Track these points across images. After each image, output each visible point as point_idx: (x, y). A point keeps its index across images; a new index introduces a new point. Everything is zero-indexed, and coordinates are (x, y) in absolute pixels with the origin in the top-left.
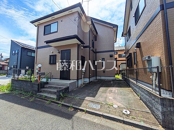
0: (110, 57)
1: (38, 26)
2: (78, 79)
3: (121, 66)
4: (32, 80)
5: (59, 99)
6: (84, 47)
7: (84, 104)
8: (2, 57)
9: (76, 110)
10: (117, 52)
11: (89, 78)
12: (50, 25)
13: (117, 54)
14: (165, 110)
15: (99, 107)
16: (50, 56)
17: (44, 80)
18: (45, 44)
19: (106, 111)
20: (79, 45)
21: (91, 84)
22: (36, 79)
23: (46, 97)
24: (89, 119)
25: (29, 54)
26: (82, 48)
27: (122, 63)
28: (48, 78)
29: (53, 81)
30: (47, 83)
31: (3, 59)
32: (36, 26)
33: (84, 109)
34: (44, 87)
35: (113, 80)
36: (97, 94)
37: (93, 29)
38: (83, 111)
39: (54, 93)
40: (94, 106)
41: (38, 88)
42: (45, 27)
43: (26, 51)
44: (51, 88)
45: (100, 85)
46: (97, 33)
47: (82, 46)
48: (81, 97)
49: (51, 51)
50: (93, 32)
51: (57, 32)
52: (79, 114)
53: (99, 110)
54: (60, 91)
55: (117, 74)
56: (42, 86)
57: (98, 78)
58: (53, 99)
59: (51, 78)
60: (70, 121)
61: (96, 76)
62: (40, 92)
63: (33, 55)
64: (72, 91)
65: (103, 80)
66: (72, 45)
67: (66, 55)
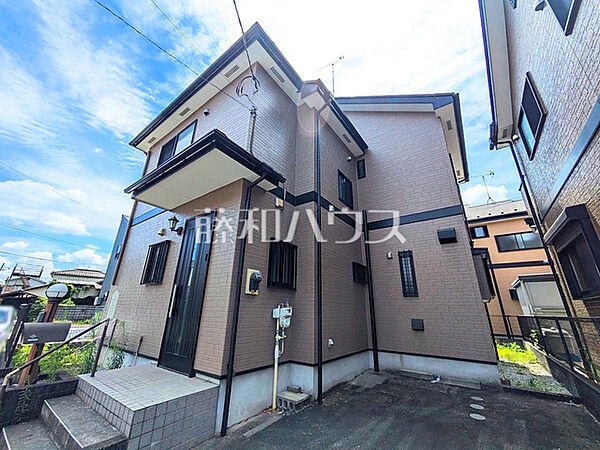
0: (443, 241)
2: (229, 376)
3: (521, 292)
6: (296, 201)
10: (485, 228)
11: (319, 366)
12: (175, 140)
13: (487, 235)
16: (153, 246)
20: (250, 187)
26: (280, 202)
27: (525, 279)
35: (487, 389)
37: (341, 131)
42: (164, 148)
45: (385, 425)
46: (363, 146)
50: (345, 142)
55: (509, 338)
57: (387, 360)
61: (376, 351)
65: (416, 377)
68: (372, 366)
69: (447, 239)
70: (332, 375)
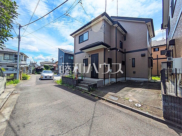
0: (142, 56)
1: (75, 37)
2: (104, 79)
4: (73, 77)
5: (89, 91)
6: (111, 49)
7: (106, 96)
8: (53, 61)
9: (100, 98)
10: (158, 48)
11: (116, 78)
12: (83, 35)
13: (158, 50)
14: (166, 104)
15: (117, 99)
16: (84, 59)
17: (80, 78)
18: (80, 51)
19: (121, 102)
20: (105, 49)
21: (118, 84)
22: (75, 77)
23: (81, 89)
24: (106, 104)
25: (69, 58)
26: (109, 51)
27: (162, 63)
28: (82, 77)
29: (86, 78)
30: (82, 80)
31: (54, 62)
32: (73, 37)
33: (105, 99)
34: (80, 83)
36: (119, 91)
38: (104, 100)
39: (87, 87)
40: (113, 98)
41: (77, 83)
42: (79, 36)
43: (68, 55)
44: (84, 83)
45: (127, 85)
46: (126, 32)
47: (109, 49)
48: (105, 91)
49: (84, 55)
50: (122, 32)
51: (88, 40)
52: (101, 101)
53: (115, 101)
54: (90, 86)
56: (79, 81)
57: (127, 78)
58: (86, 90)
59: (84, 77)
60: (95, 103)
61: (125, 77)
62: (78, 86)
63: (72, 58)
64: (99, 87)
65: (133, 81)
66: (100, 50)
67: (95, 59)
68: (124, 79)
69: (143, 55)
70: (118, 80)
